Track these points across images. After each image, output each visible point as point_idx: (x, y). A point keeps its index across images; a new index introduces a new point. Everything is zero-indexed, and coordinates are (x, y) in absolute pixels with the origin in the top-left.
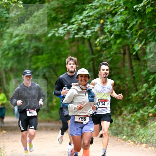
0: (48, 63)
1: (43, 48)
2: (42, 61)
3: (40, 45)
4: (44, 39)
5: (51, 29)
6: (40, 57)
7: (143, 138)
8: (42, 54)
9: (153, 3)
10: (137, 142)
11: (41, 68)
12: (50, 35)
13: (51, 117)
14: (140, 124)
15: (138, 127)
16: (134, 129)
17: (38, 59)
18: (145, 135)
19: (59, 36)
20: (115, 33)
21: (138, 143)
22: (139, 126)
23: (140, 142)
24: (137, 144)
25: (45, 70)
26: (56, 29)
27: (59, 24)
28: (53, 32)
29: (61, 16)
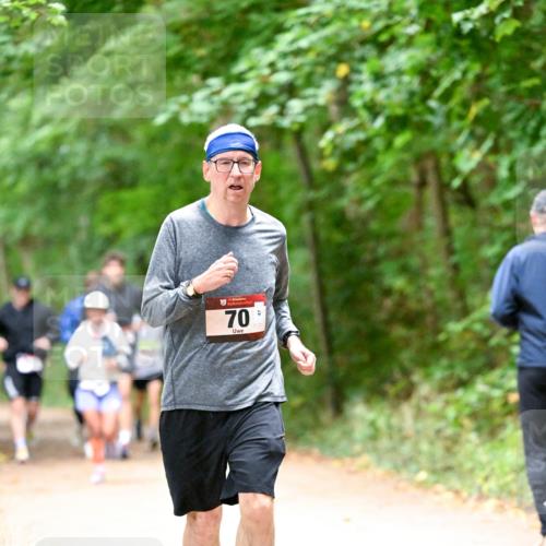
1: (135, 164)
2: (134, 210)
3: (126, 153)
4: (139, 134)
6: (126, 195)
7: (486, 479)
8: (133, 185)
10: (465, 494)
11: (128, 234)
12: (161, 119)
14: (478, 429)
15: (468, 441)
16: (456, 449)
17: (118, 203)
18: (493, 470)
19: (192, 126)
20: (387, 112)
21: (470, 495)
22: (473, 437)
23: (475, 495)
24: (465, 501)
25: (144, 243)
26: (184, 99)
27: (194, 79)
28: (173, 107)
29: (202, 52)
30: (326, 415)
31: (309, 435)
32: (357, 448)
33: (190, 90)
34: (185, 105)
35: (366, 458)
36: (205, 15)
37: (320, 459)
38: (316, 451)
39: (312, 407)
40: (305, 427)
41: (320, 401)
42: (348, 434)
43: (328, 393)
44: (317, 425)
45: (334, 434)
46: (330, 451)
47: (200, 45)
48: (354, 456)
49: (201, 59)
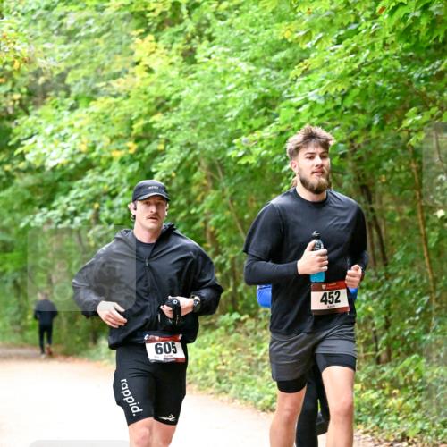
0: (20, 263)
1: (12, 242)
2: (12, 261)
3: (9, 239)
4: (14, 231)
5: (24, 216)
6: (8, 255)
8: (11, 251)
9: (168, 179)
11: (10, 272)
12: (22, 225)
13: (26, 341)
17: (5, 258)
19: (35, 227)
20: (115, 223)
25: (16, 274)
26: (32, 216)
27: (36, 208)
28: (27, 220)
29: (39, 197)
30: (90, 344)
31: (83, 353)
32: (103, 357)
33: (35, 213)
34: (33, 219)
35: (106, 361)
36: (40, 182)
37: (89, 361)
38: (86, 358)
39: (85, 341)
40: (82, 349)
41: (88, 338)
42: (99, 352)
43: (91, 335)
44: (86, 348)
45: (93, 352)
46: (91, 358)
47: (38, 194)
48: (102, 360)
49: (38, 201)
